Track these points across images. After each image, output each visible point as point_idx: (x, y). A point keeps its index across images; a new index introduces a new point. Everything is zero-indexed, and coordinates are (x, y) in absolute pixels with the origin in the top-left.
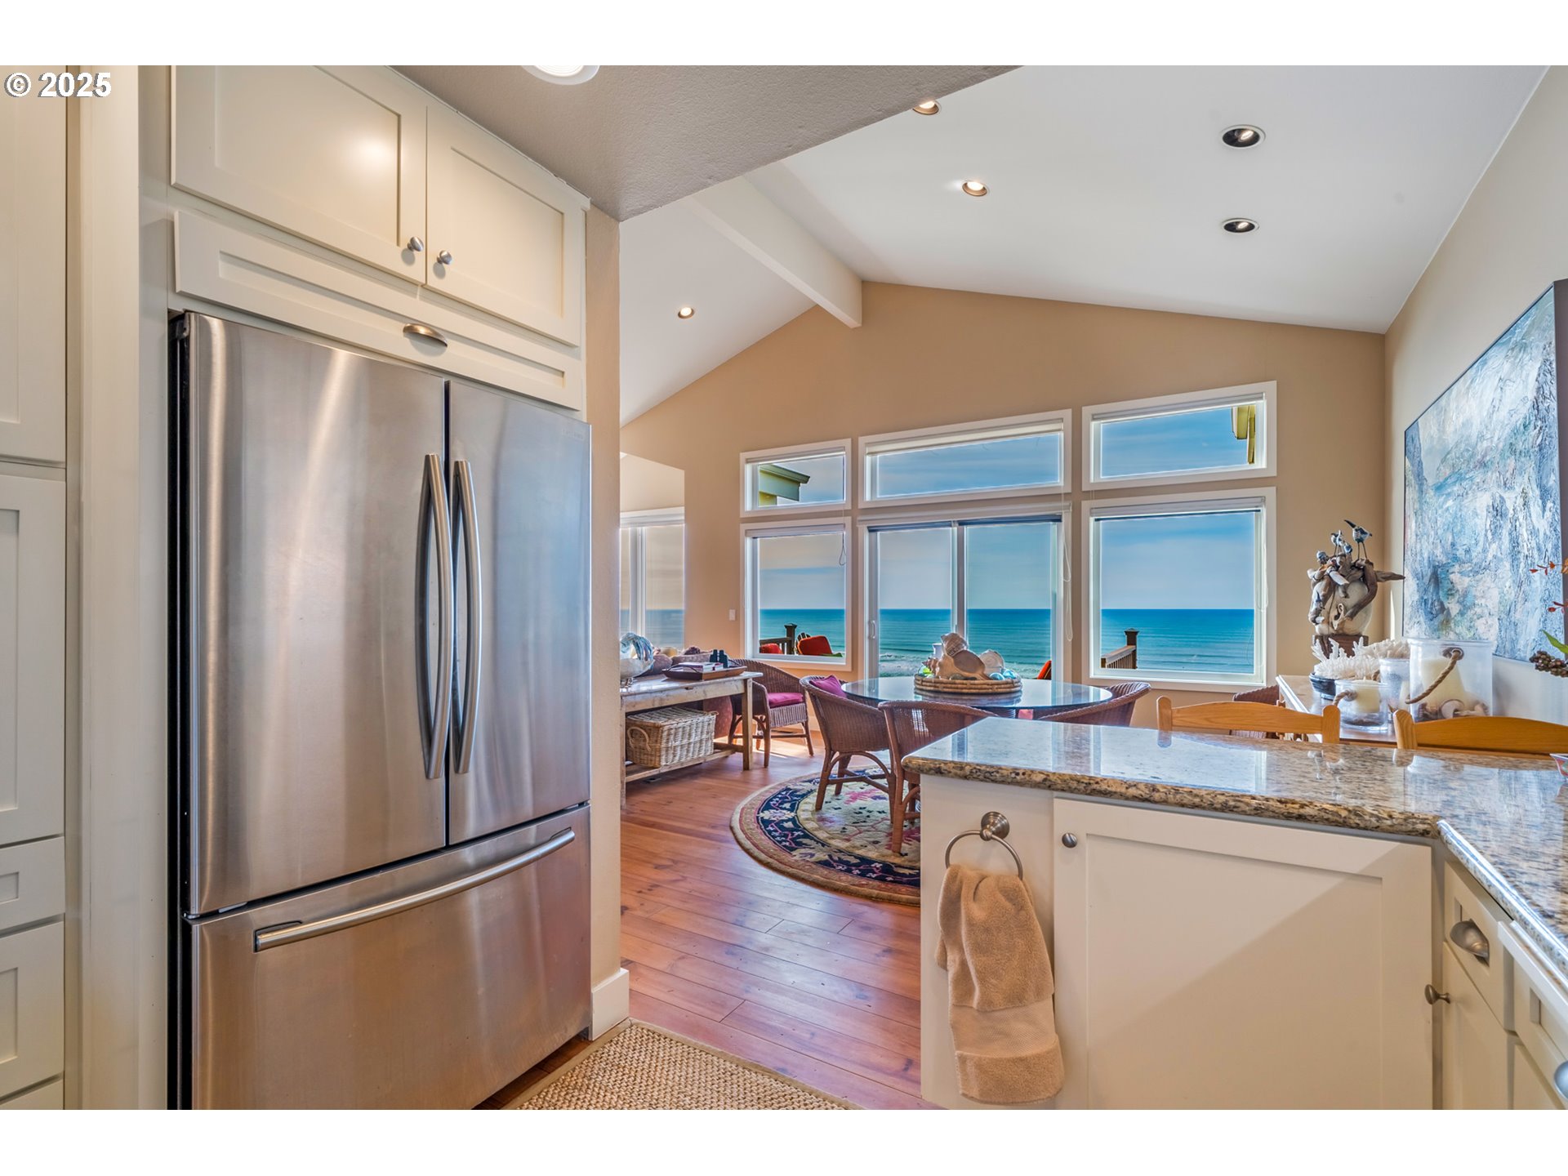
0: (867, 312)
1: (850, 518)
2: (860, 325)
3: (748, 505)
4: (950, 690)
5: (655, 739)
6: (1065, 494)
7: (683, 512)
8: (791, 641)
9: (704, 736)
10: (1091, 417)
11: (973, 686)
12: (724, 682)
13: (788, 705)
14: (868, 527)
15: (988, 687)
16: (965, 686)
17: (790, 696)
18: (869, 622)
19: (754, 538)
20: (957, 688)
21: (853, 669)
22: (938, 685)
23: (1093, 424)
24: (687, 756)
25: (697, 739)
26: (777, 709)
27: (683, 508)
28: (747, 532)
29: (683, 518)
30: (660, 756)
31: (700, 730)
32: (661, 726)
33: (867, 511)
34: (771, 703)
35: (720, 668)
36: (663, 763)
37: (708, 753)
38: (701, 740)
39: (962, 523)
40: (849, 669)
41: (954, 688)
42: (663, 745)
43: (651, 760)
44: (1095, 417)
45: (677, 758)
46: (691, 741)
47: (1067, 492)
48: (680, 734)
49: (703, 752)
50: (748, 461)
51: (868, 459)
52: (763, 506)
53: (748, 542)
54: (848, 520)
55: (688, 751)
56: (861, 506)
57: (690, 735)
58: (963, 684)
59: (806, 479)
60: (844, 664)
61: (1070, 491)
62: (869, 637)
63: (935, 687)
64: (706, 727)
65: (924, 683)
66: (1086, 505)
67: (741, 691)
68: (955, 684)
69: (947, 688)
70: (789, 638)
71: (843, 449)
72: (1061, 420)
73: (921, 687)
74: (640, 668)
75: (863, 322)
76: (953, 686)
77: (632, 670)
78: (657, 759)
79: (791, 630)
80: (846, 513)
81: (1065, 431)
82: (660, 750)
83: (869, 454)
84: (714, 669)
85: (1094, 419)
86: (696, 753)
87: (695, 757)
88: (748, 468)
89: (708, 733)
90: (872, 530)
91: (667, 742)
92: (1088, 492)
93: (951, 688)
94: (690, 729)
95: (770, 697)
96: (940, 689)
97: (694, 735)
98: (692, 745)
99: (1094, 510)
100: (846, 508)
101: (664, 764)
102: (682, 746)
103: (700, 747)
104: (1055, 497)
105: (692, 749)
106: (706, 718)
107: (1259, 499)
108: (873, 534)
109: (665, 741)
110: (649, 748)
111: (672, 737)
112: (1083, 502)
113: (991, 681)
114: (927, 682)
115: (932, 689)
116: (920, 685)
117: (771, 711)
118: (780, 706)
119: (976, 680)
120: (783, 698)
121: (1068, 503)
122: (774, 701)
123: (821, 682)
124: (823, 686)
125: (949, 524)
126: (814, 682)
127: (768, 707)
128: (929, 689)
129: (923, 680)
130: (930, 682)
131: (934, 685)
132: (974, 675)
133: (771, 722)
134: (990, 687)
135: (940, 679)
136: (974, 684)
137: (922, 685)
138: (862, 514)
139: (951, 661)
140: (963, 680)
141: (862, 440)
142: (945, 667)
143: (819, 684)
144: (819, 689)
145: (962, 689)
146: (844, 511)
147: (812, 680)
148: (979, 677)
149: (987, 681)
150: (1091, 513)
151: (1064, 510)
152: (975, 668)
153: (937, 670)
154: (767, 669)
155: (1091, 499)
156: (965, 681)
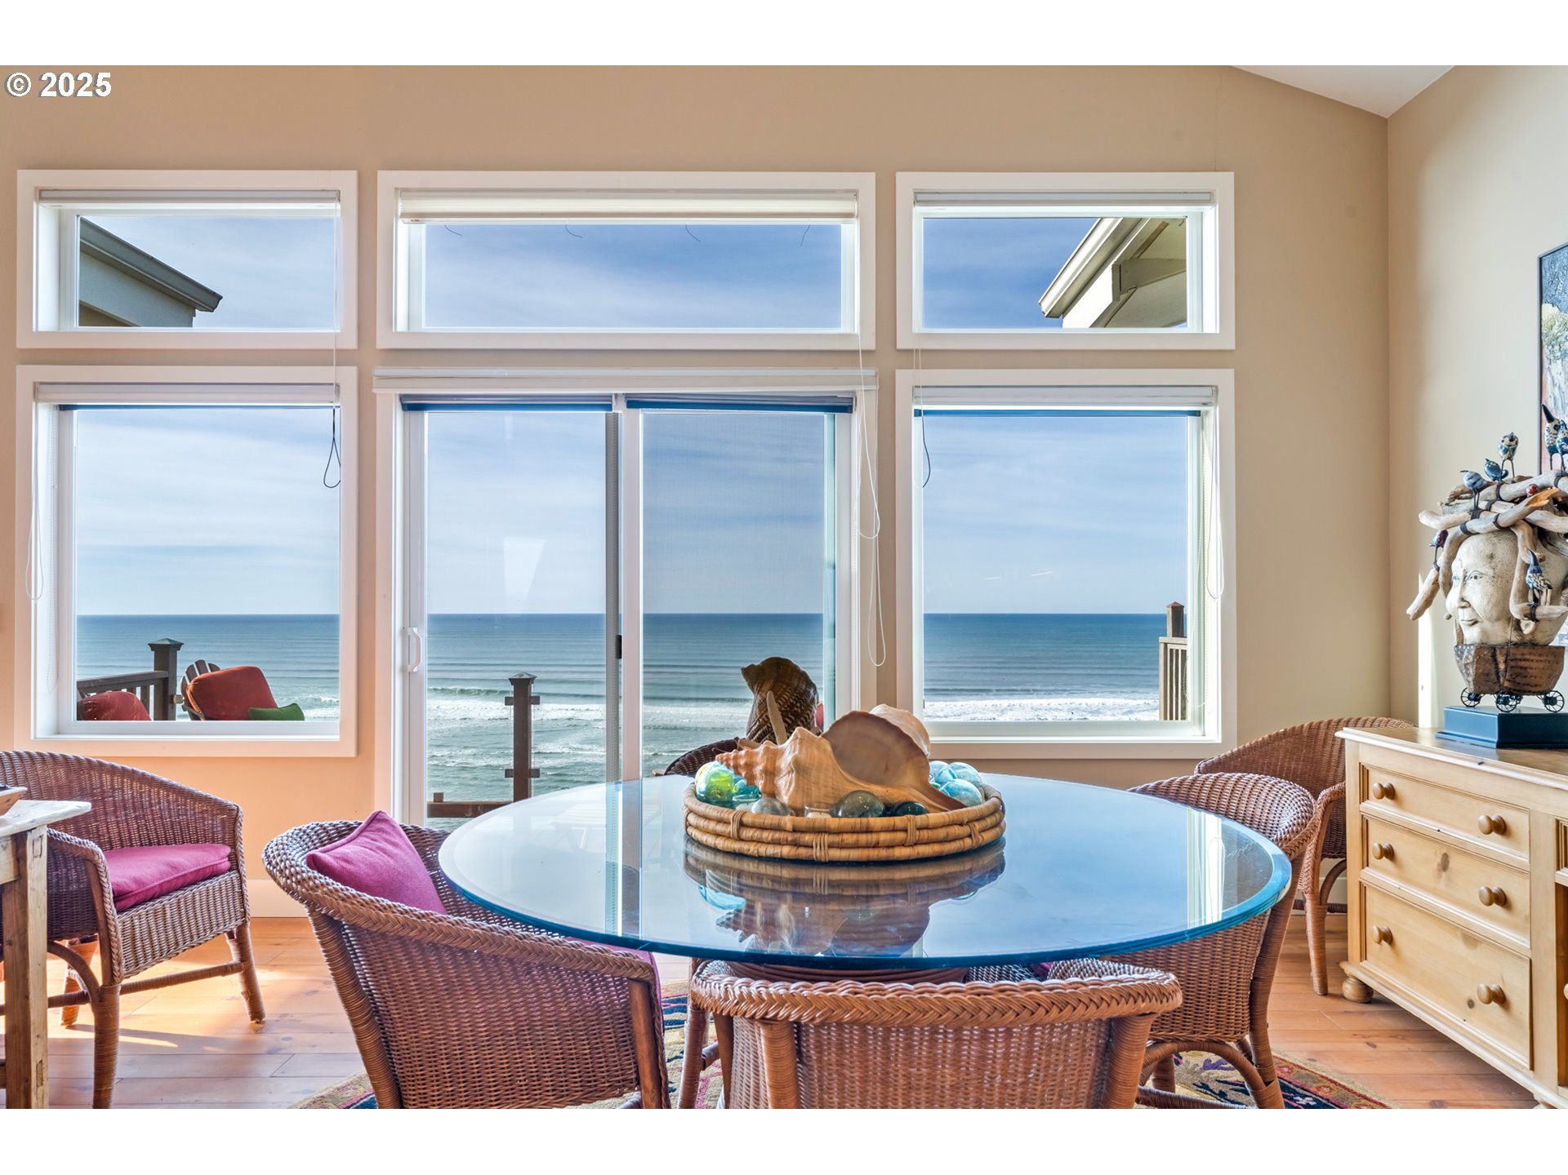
1: (354, 370)
3: (41, 316)
4: (854, 854)
6: (865, 352)
8: (166, 681)
10: (913, 197)
11: (925, 834)
13: (183, 887)
14: (402, 397)
15: (957, 830)
16: (900, 836)
17: (188, 859)
19: (61, 408)
20: (876, 846)
21: (359, 750)
22: (807, 838)
23: (920, 211)
26: (142, 910)
28: (40, 390)
33: (399, 355)
39: (636, 402)
40: (351, 752)
41: (867, 846)
44: (920, 197)
47: (868, 347)
50: (40, 197)
51: (402, 229)
53: (44, 417)
54: (348, 376)
56: (383, 342)
58: (894, 830)
59: (211, 301)
60: (337, 738)
61: (872, 347)
63: (796, 844)
65: (747, 833)
66: (905, 379)
68: (868, 831)
69: (841, 846)
70: (163, 674)
71: (337, 196)
72: (855, 193)
73: (735, 845)
76: (863, 838)
79: (165, 652)
80: (342, 357)
81: (862, 218)
83: (404, 215)
85: (917, 202)
88: (43, 220)
90: (410, 405)
92: (910, 351)
93: (856, 846)
95: (118, 872)
96: (817, 853)
99: (921, 392)
100: (343, 346)
104: (847, 356)
107: (1208, 391)
108: (414, 415)
112: (898, 372)
113: (964, 809)
114: (763, 828)
115: (786, 851)
116: (728, 837)
117: (118, 921)
118: (152, 899)
119: (920, 811)
120: (165, 869)
121: (872, 372)
122: (133, 886)
123: (351, 849)
124: (361, 869)
125: (604, 404)
126: (327, 858)
127: (110, 907)
128: (771, 850)
129: (745, 819)
130: (778, 828)
131: (790, 837)
132: (903, 793)
133: (121, 948)
134: (966, 830)
135: (810, 815)
136: (927, 828)
137: (740, 839)
138: (385, 364)
139: (825, 751)
140: (884, 815)
141: (387, 180)
142: (814, 773)
143: (347, 861)
144: (354, 892)
145: (893, 847)
146: (338, 351)
147: (316, 852)
148: (920, 799)
149: (950, 812)
150: (915, 397)
151: (863, 388)
152: (887, 769)
153: (785, 785)
154: (106, 778)
155: (912, 368)
156: (898, 821)
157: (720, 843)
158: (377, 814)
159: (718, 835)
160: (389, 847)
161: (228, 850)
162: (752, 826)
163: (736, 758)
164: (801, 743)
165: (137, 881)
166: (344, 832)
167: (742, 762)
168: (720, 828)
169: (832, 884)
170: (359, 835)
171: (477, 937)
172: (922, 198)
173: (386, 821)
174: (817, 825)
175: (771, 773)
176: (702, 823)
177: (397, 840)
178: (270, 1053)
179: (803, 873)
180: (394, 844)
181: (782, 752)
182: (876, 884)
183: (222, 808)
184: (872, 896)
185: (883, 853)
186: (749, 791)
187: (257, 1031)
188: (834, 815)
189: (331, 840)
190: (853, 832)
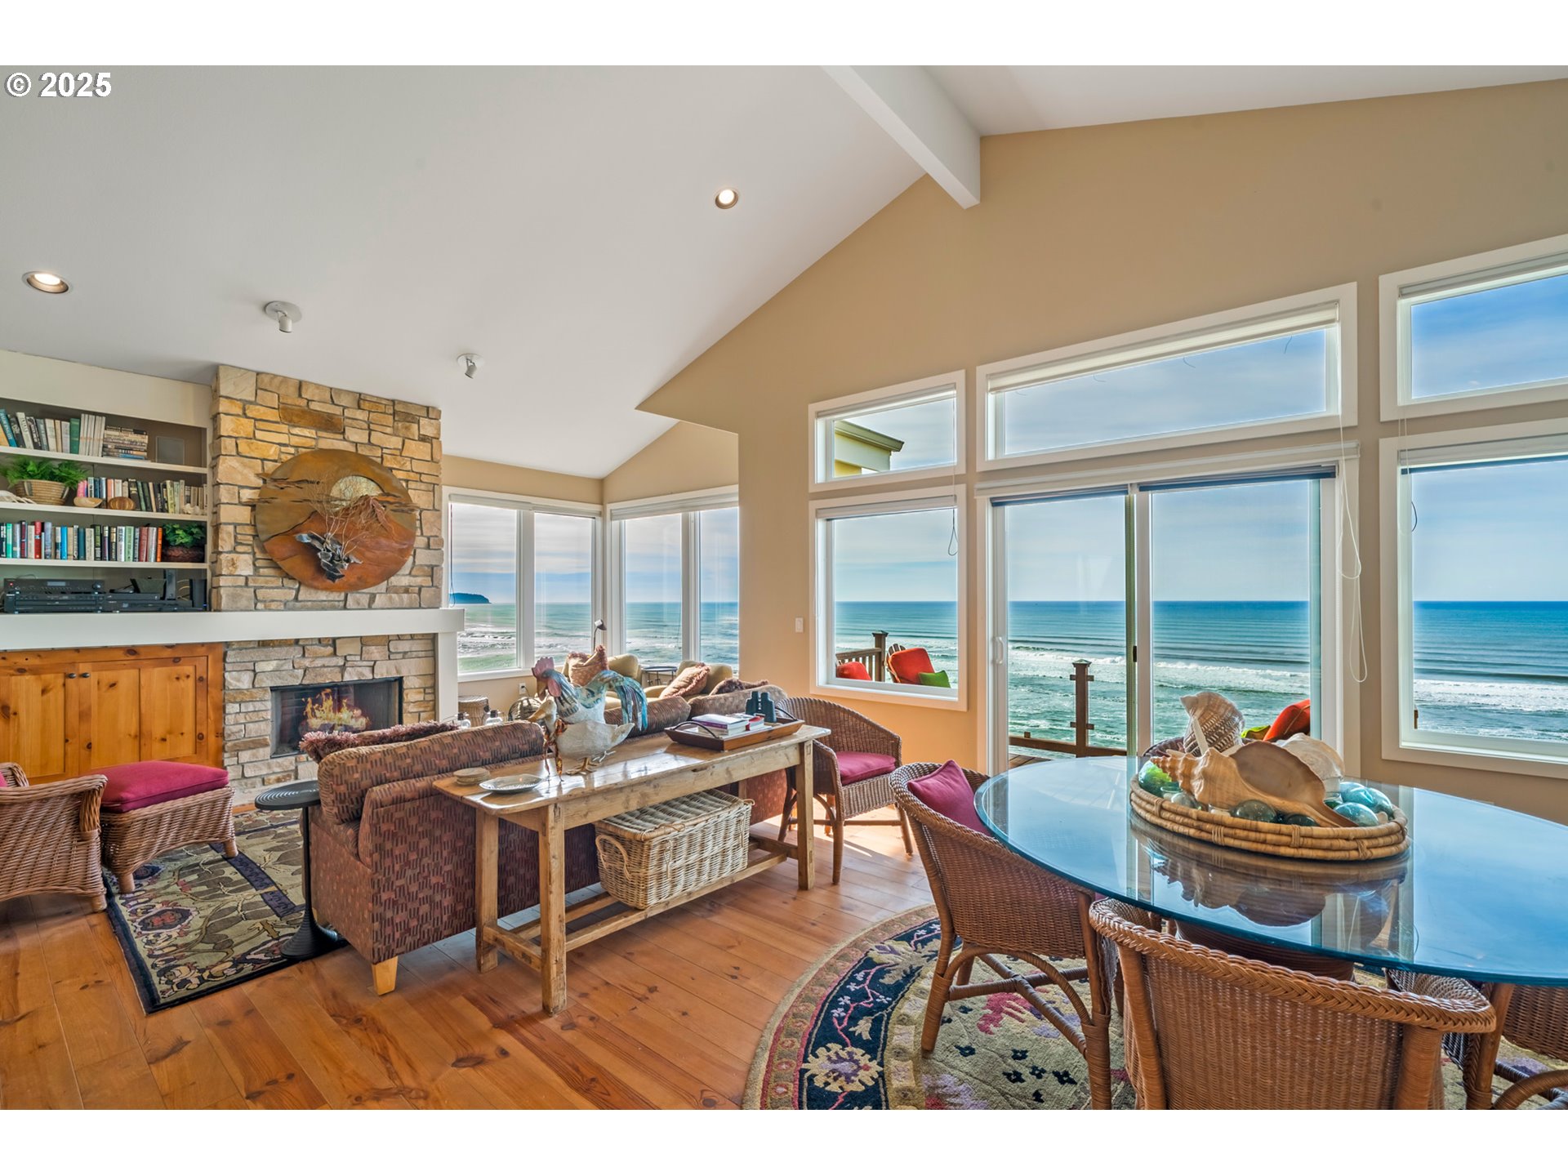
0: (986, 185)
1: (964, 486)
2: (976, 202)
3: (820, 476)
4: (1245, 845)
5: (638, 859)
6: (1344, 428)
7: (737, 490)
8: (880, 654)
9: (730, 844)
10: (1397, 292)
11: (1309, 841)
12: (764, 752)
13: (872, 777)
14: (991, 499)
15: (1342, 843)
16: (1285, 839)
17: (874, 762)
18: (994, 639)
19: (828, 520)
20: (1264, 842)
21: (968, 708)
22: (1208, 826)
23: (1403, 303)
24: (698, 880)
25: (717, 849)
26: (853, 786)
27: (737, 486)
28: (818, 513)
29: (737, 499)
30: (645, 890)
31: (722, 834)
32: (646, 840)
33: (992, 474)
34: (843, 778)
35: (760, 727)
36: (652, 901)
37: (738, 870)
38: (724, 852)
39: (1144, 488)
40: (964, 709)
41: (1256, 841)
42: (652, 871)
43: (633, 895)
44: (1405, 291)
45: (680, 888)
46: (705, 855)
47: (1347, 425)
48: (685, 846)
49: (728, 869)
50: (819, 415)
51: (991, 398)
52: (837, 475)
53: (820, 526)
54: (960, 490)
55: (700, 873)
56: (980, 467)
57: (703, 845)
58: (1280, 833)
59: (898, 445)
60: (956, 699)
61: (1354, 422)
62: (994, 662)
63: (1199, 829)
64: (733, 829)
65: (1166, 815)
66: (1388, 446)
67: (794, 760)
68: (1257, 830)
70: (879, 649)
71: (954, 386)
72: (1334, 303)
73: (1158, 821)
74: (605, 739)
75: (981, 200)
76: (1253, 835)
77: (590, 745)
78: (641, 895)
79: (880, 638)
80: (957, 480)
81: (1343, 321)
82: (646, 880)
83: (992, 390)
84: (747, 728)
85: (1402, 295)
86: (716, 873)
87: (715, 879)
88: (820, 426)
89: (736, 836)
90: (997, 503)
91: (660, 865)
92: (1395, 422)
93: (1246, 839)
94: (703, 837)
95: (844, 765)
96: (1215, 838)
97: (710, 844)
98: (707, 862)
100: (958, 473)
101: (655, 901)
102: (688, 868)
103: (723, 862)
104: (1329, 434)
105: (707, 868)
106: (734, 812)
108: (999, 509)
109: (655, 863)
110: (627, 875)
111: (668, 856)
112: (1382, 441)
113: (1353, 828)
114: (1177, 813)
115: (1192, 832)
116: (1153, 814)
117: (843, 790)
118: (858, 781)
119: (1310, 824)
120: (863, 766)
121: (1353, 444)
122: (849, 774)
123: (931, 782)
124: (934, 794)
125: (1123, 490)
126: (917, 785)
127: (839, 783)
128: (1182, 829)
129: (1164, 805)
130: (1187, 816)
131: (1195, 823)
132: (1297, 806)
133: (844, 805)
134: (1353, 844)
135: (1213, 811)
136: (1311, 837)
137: (1160, 817)
138: (982, 480)
139: (1231, 767)
140: (1276, 821)
141: (982, 371)
142: (1218, 782)
143: (927, 788)
144: (927, 807)
145: (1279, 846)
146: (956, 476)
147: (912, 781)
148: (1312, 814)
149: (1342, 828)
150: (1400, 460)
151: (1344, 458)
152: (1290, 785)
153: (1198, 786)
154: (842, 714)
155: (1397, 436)
156: (1284, 828)
157: (1148, 816)
158: (949, 762)
159: (1148, 811)
160: (953, 782)
161: (894, 760)
162: (1169, 811)
163: (1164, 762)
164: (1211, 759)
165: (851, 771)
166: (931, 770)
167: (1168, 765)
168: (1148, 807)
169: (1226, 862)
170: (938, 773)
171: (986, 845)
172: (1404, 291)
173: (954, 767)
174: (1215, 819)
175: (1188, 776)
176: (1138, 801)
177: (958, 779)
178: (913, 873)
179: (1205, 850)
180: (956, 781)
181: (1196, 764)
182: (1265, 870)
183: (892, 737)
184: (1260, 877)
185: (1270, 849)
186: (1174, 787)
187: (909, 860)
188: (1234, 815)
189: (925, 774)
190: (1244, 829)
